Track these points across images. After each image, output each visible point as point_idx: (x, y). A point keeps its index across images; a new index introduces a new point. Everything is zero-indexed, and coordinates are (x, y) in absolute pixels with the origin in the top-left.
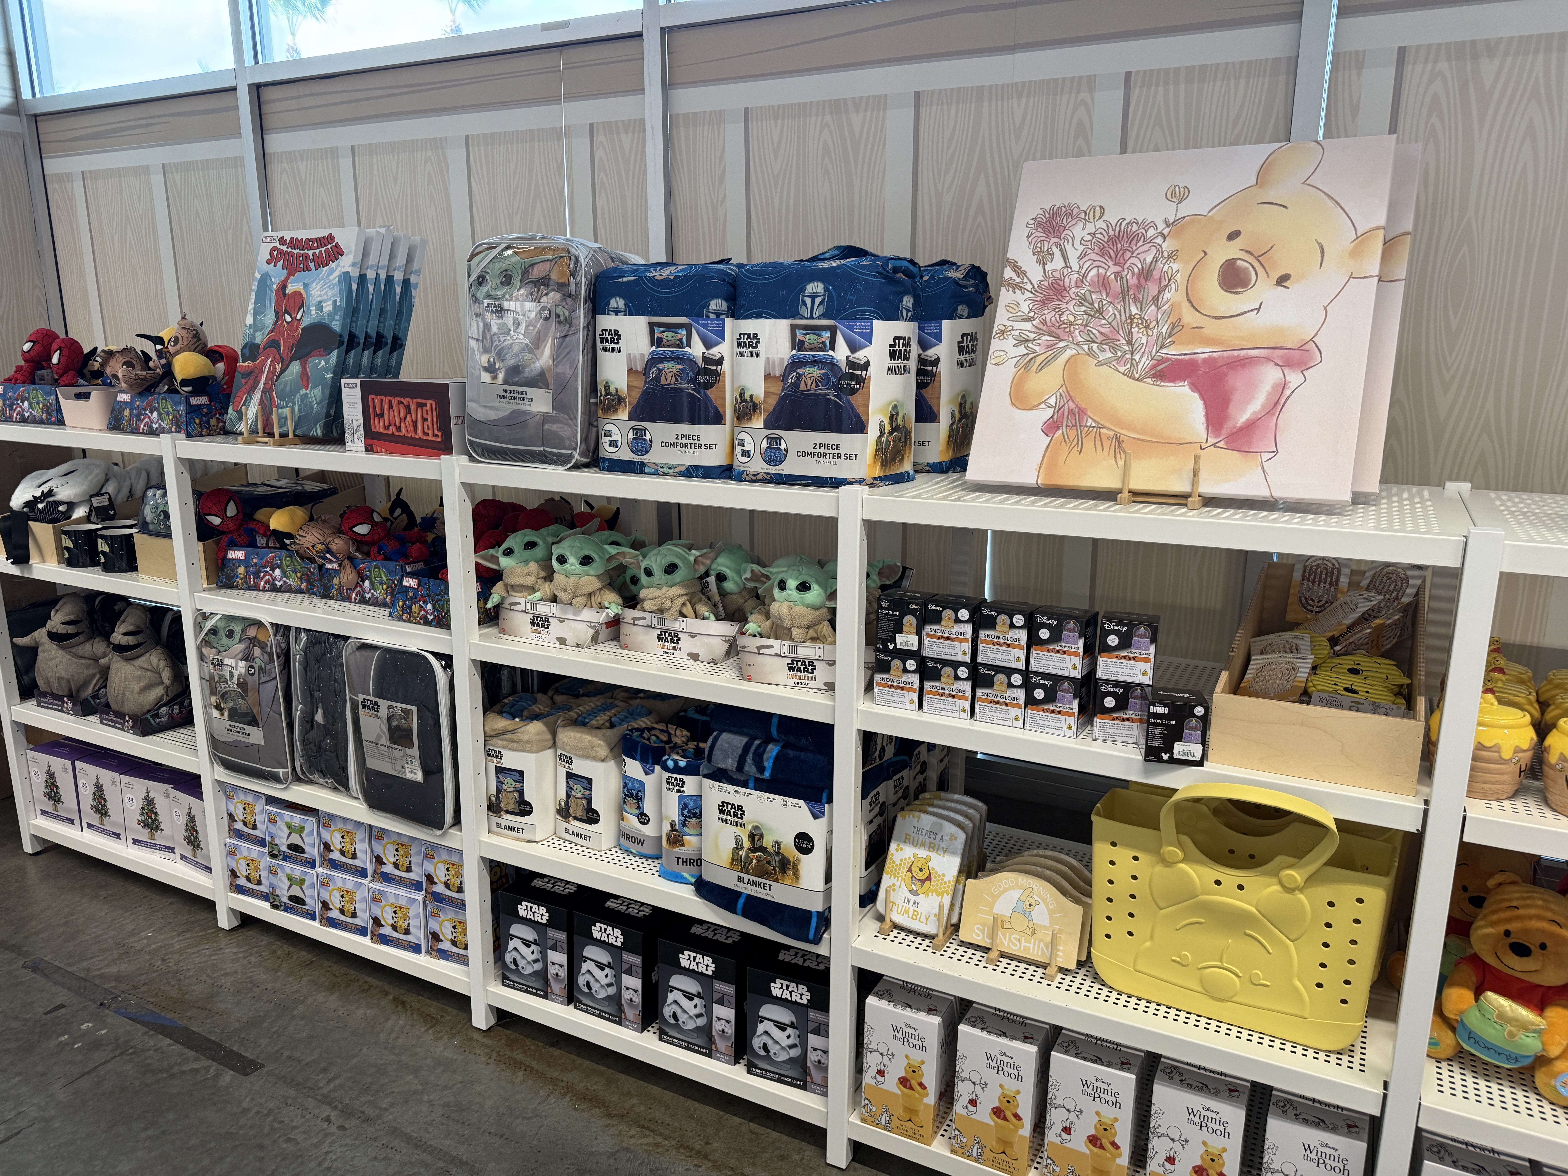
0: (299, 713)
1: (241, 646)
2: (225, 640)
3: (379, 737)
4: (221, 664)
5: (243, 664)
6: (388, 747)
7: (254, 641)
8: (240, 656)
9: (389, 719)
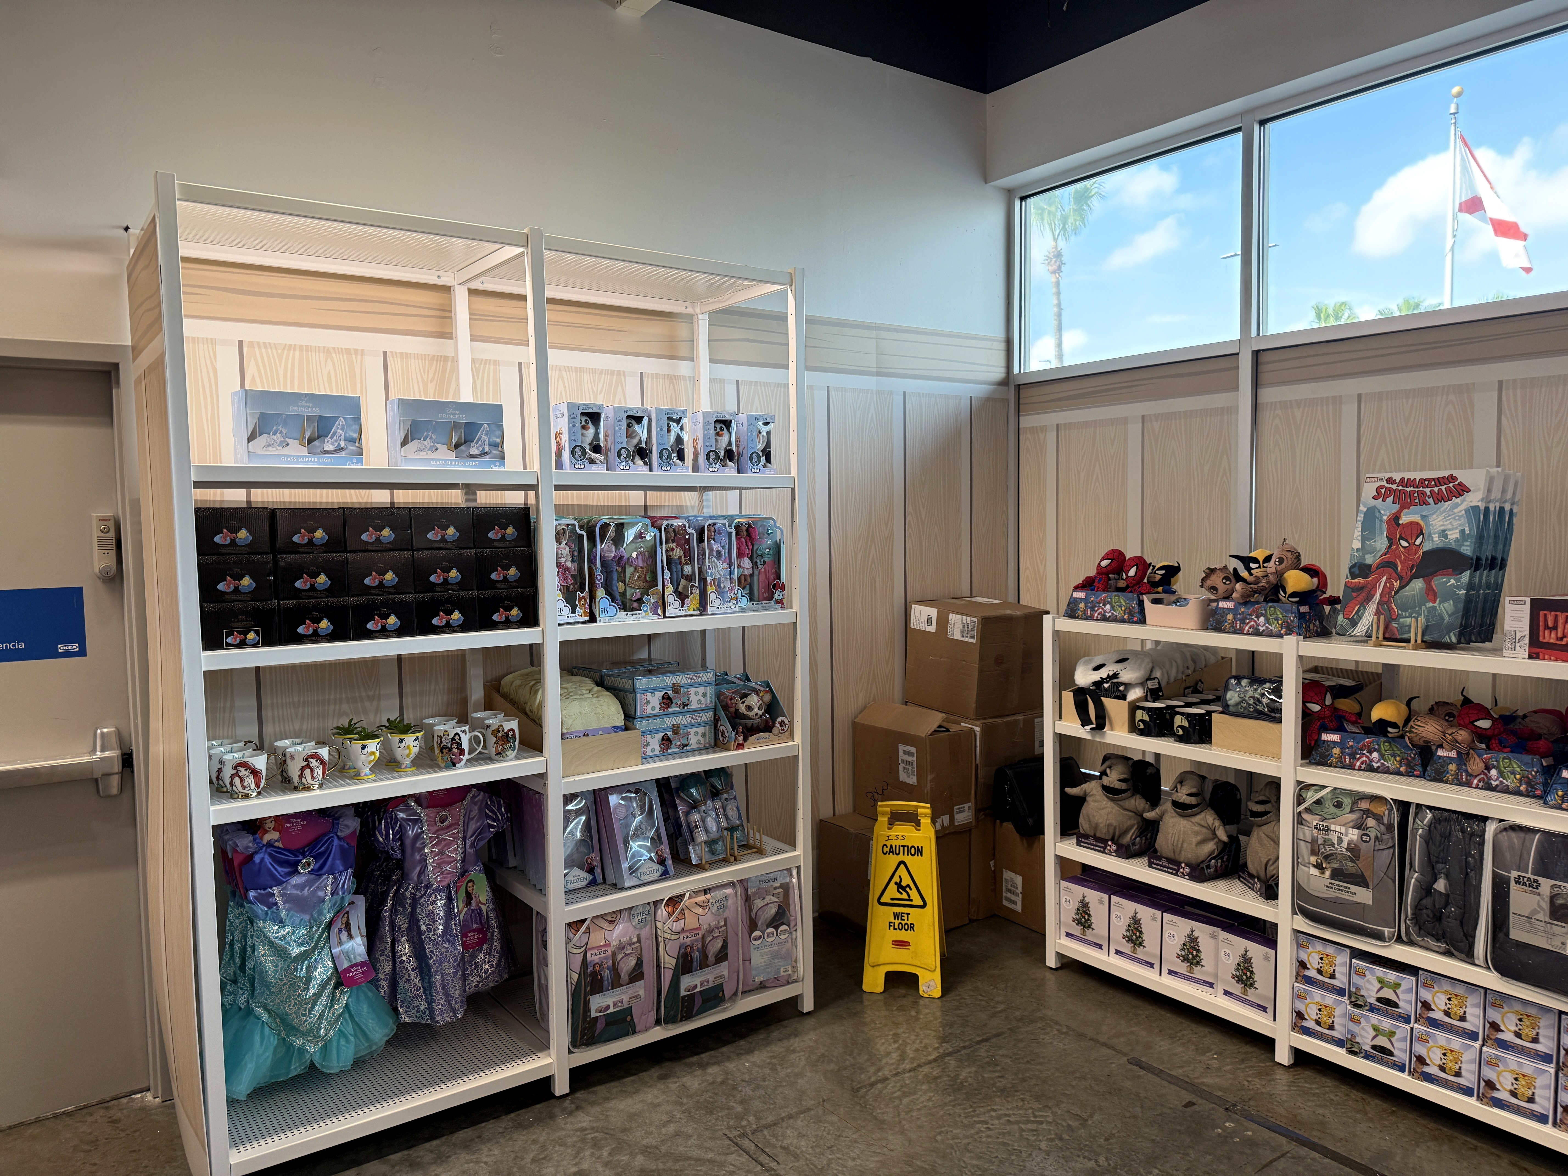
0: (1413, 880)
1: (1353, 816)
2: (1333, 810)
3: (1535, 912)
4: (1327, 830)
5: (1356, 831)
6: (1546, 922)
7: (1367, 813)
8: (1351, 824)
9: (1552, 898)
